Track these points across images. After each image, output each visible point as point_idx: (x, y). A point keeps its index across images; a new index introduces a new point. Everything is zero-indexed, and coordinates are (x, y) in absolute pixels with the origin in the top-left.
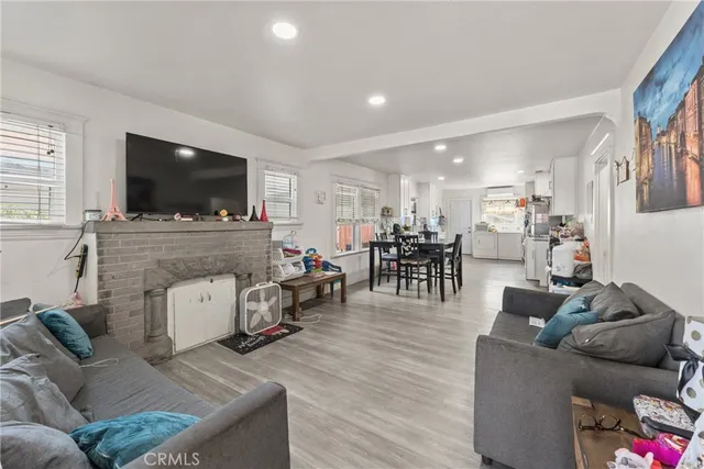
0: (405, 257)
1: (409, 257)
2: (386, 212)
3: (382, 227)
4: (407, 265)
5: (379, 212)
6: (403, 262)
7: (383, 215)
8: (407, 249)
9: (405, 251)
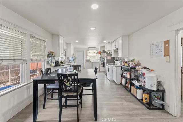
0: (66, 91)
1: (70, 91)
2: (51, 54)
3: (48, 63)
4: (66, 97)
5: (47, 54)
6: (64, 94)
7: (49, 56)
8: (68, 84)
9: (66, 86)
